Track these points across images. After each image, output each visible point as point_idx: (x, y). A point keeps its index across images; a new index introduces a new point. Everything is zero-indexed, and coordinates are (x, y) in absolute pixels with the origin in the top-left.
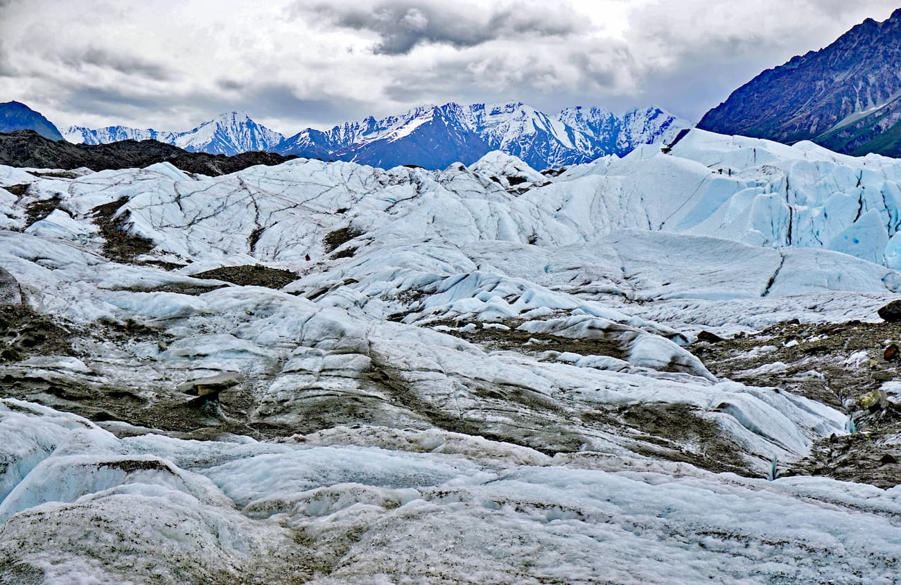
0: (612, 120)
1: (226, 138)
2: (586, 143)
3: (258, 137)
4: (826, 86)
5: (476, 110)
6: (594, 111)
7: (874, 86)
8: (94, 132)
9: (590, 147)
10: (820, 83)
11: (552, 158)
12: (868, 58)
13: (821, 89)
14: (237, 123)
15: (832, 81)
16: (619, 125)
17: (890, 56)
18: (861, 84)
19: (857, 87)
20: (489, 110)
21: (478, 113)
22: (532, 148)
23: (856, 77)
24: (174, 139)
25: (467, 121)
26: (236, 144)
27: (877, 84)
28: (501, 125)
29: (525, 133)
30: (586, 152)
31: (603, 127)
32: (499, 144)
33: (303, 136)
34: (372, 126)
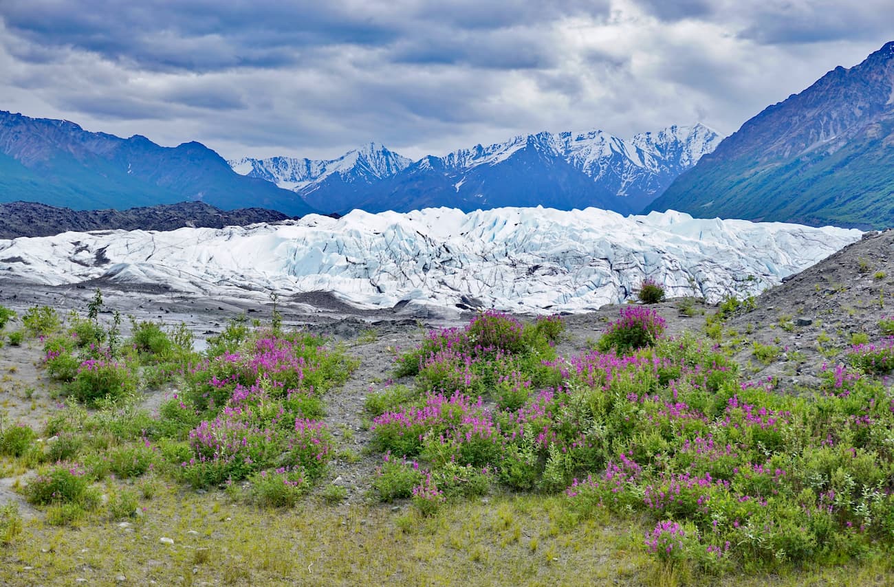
0: (676, 143)
1: (366, 164)
2: (653, 162)
3: (392, 163)
4: (800, 120)
5: (565, 137)
6: (661, 135)
7: (835, 119)
8: (261, 162)
9: (657, 165)
10: (796, 118)
11: (625, 175)
12: (832, 98)
13: (796, 123)
14: (375, 152)
15: (804, 117)
16: (682, 147)
17: (849, 97)
18: (825, 118)
19: (822, 121)
20: (574, 136)
21: (566, 139)
22: (609, 167)
23: (822, 113)
24: (324, 166)
25: (556, 146)
26: (374, 168)
27: (838, 118)
28: (584, 149)
29: (603, 155)
30: (654, 170)
31: (669, 148)
32: (583, 165)
33: (424, 161)
34: (480, 152)
